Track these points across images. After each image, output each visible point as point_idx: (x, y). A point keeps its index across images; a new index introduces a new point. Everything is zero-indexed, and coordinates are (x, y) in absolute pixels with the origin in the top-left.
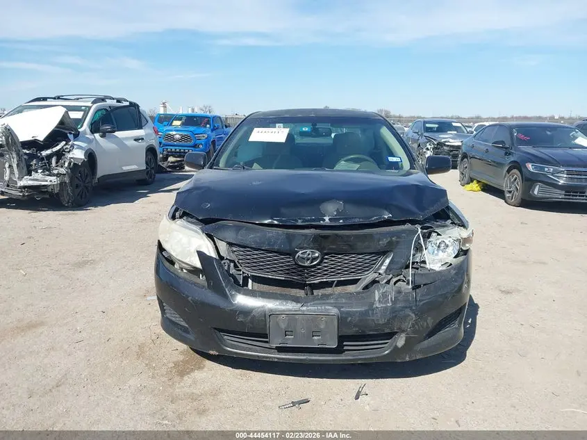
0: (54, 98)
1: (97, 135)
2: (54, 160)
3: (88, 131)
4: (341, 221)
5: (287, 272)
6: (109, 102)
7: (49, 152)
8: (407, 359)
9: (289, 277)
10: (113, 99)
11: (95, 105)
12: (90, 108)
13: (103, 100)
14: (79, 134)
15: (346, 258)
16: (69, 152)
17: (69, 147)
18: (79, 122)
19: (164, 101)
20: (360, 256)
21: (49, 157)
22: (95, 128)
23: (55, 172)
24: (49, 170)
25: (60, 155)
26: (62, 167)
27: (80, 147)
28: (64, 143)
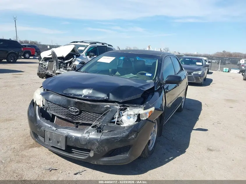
0: (81, 42)
1: (88, 57)
2: (68, 65)
3: (84, 55)
4: (87, 97)
5: (66, 115)
6: (98, 44)
7: (67, 61)
8: (96, 163)
9: (67, 118)
10: (100, 43)
11: (91, 45)
12: (88, 46)
13: (95, 43)
14: (80, 56)
15: (90, 114)
16: (74, 62)
17: (74, 60)
18: (82, 51)
19: (149, 45)
20: (95, 114)
21: (67, 63)
22: (88, 54)
23: (68, 69)
24: (66, 68)
25: (71, 63)
26: (70, 67)
27: (78, 61)
28: (72, 58)
